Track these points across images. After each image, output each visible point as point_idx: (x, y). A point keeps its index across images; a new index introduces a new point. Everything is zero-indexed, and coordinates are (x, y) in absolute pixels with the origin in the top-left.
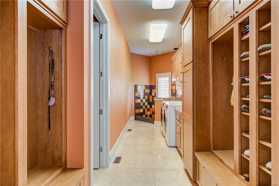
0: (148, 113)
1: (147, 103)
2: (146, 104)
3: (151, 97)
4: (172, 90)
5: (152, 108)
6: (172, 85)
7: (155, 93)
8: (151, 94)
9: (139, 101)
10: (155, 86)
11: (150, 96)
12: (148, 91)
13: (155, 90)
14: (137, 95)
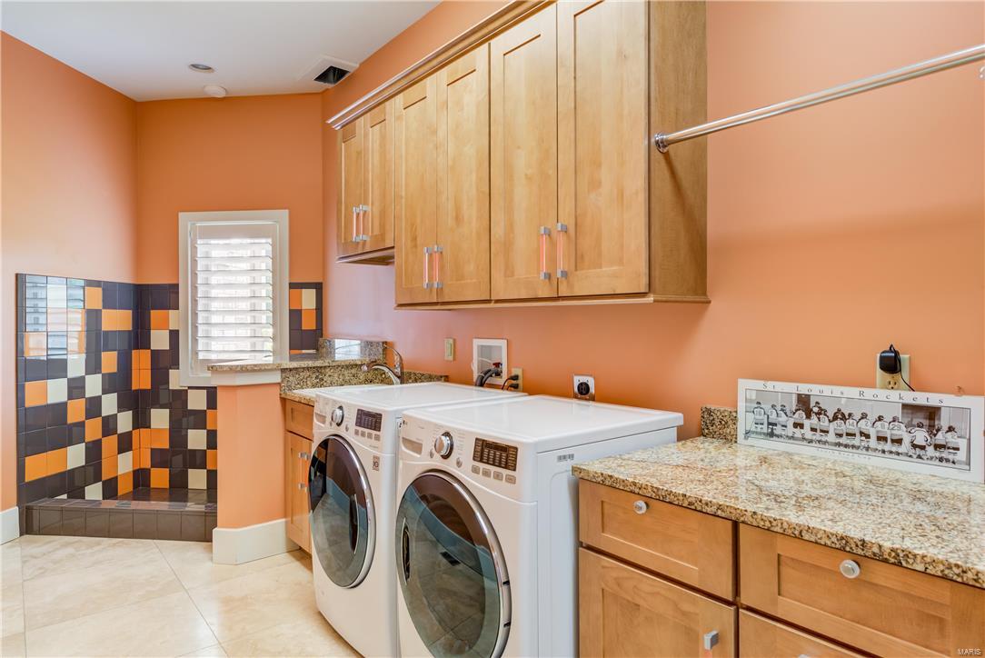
0: (124, 465)
1: (114, 396)
2: (110, 404)
3: (141, 360)
4: (295, 315)
5: (149, 427)
6: (292, 286)
7: (174, 335)
8: (139, 337)
9: (56, 391)
10: (174, 288)
11: (134, 352)
12: (118, 320)
13: (171, 312)
14: (36, 348)
